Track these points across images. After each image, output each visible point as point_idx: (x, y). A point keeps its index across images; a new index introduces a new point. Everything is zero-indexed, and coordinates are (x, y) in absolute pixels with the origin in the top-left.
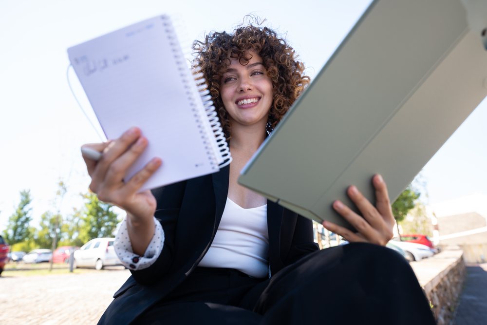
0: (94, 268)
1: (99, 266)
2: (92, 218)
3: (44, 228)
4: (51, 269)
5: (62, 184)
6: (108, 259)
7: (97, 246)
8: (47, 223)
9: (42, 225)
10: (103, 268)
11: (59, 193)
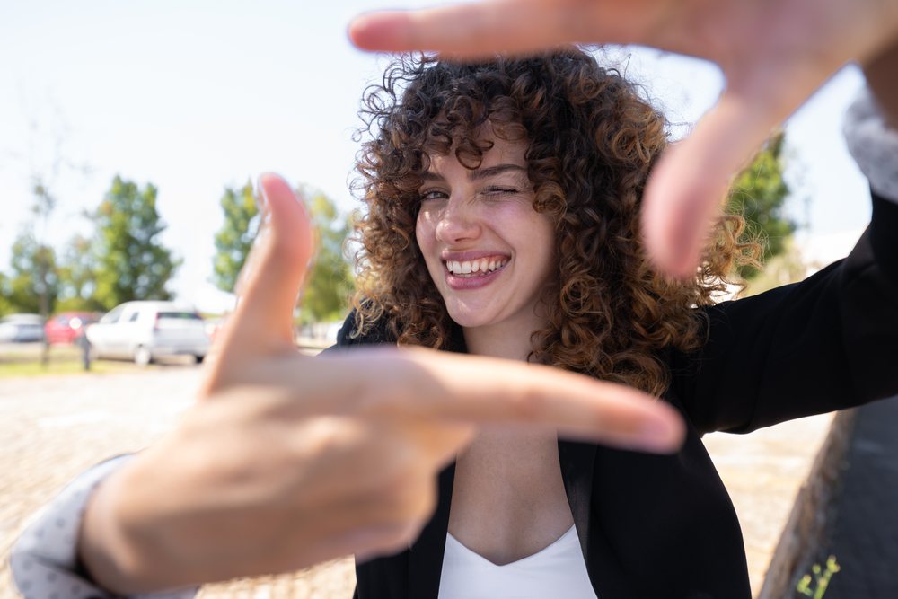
0: (131, 360)
1: (143, 357)
2: (118, 258)
3: (20, 271)
4: (45, 360)
5: (40, 190)
6: (159, 345)
7: (134, 318)
8: (25, 263)
9: (15, 265)
10: (152, 361)
11: (36, 210)
